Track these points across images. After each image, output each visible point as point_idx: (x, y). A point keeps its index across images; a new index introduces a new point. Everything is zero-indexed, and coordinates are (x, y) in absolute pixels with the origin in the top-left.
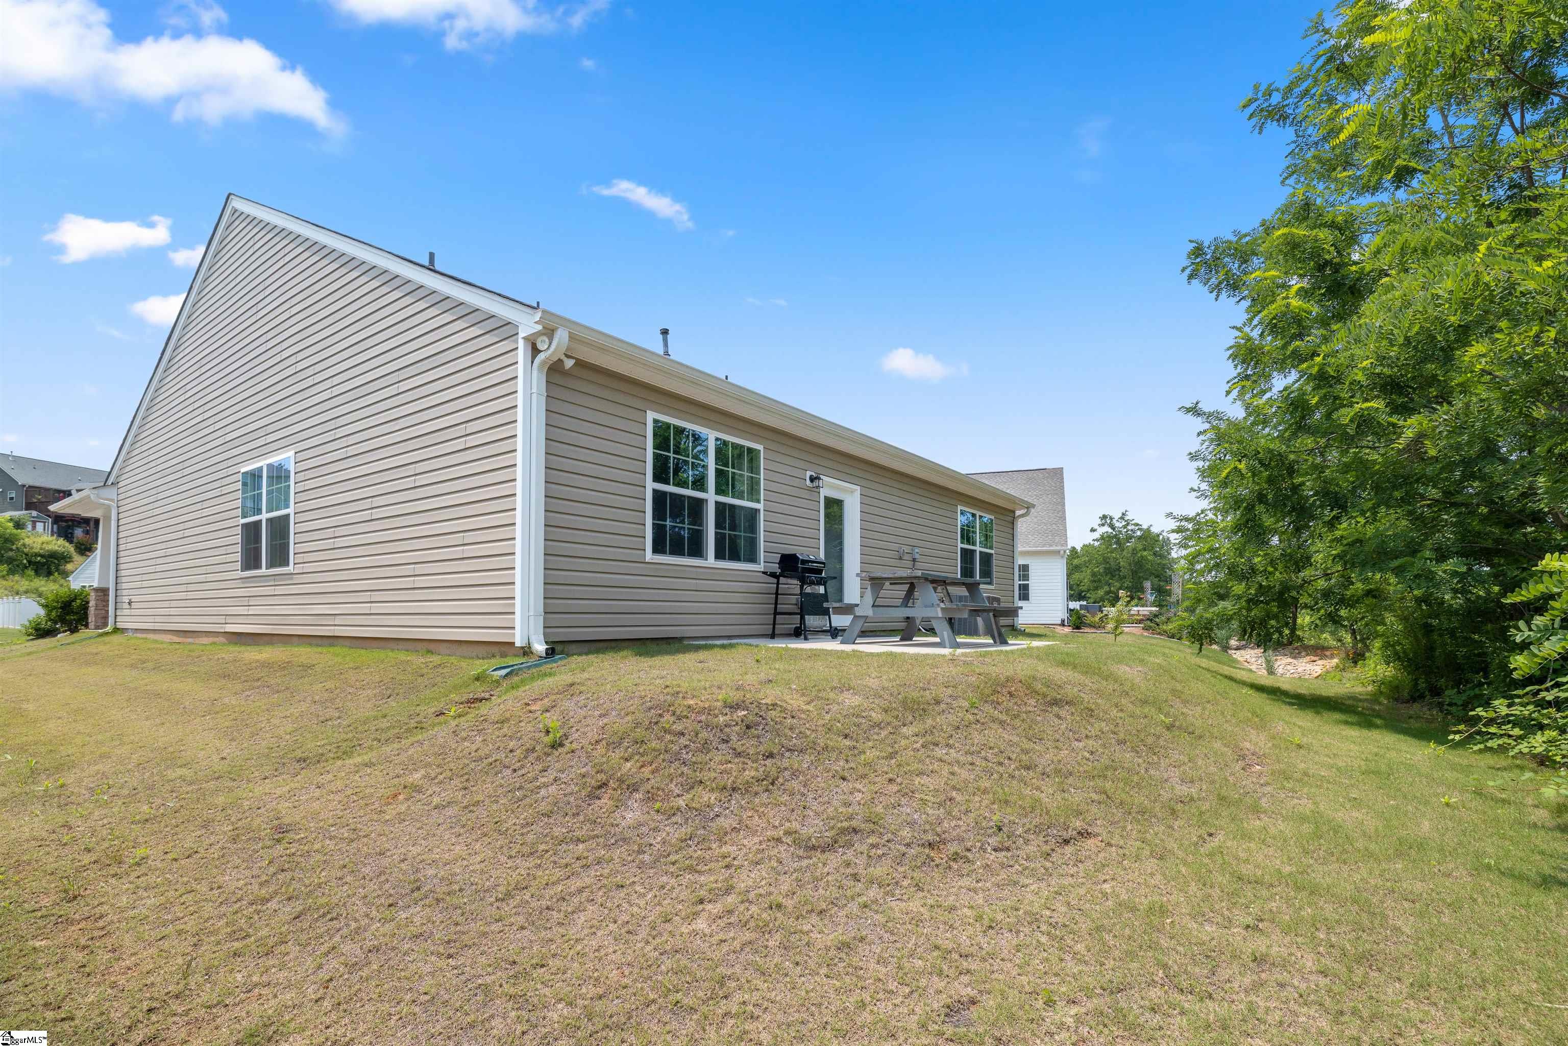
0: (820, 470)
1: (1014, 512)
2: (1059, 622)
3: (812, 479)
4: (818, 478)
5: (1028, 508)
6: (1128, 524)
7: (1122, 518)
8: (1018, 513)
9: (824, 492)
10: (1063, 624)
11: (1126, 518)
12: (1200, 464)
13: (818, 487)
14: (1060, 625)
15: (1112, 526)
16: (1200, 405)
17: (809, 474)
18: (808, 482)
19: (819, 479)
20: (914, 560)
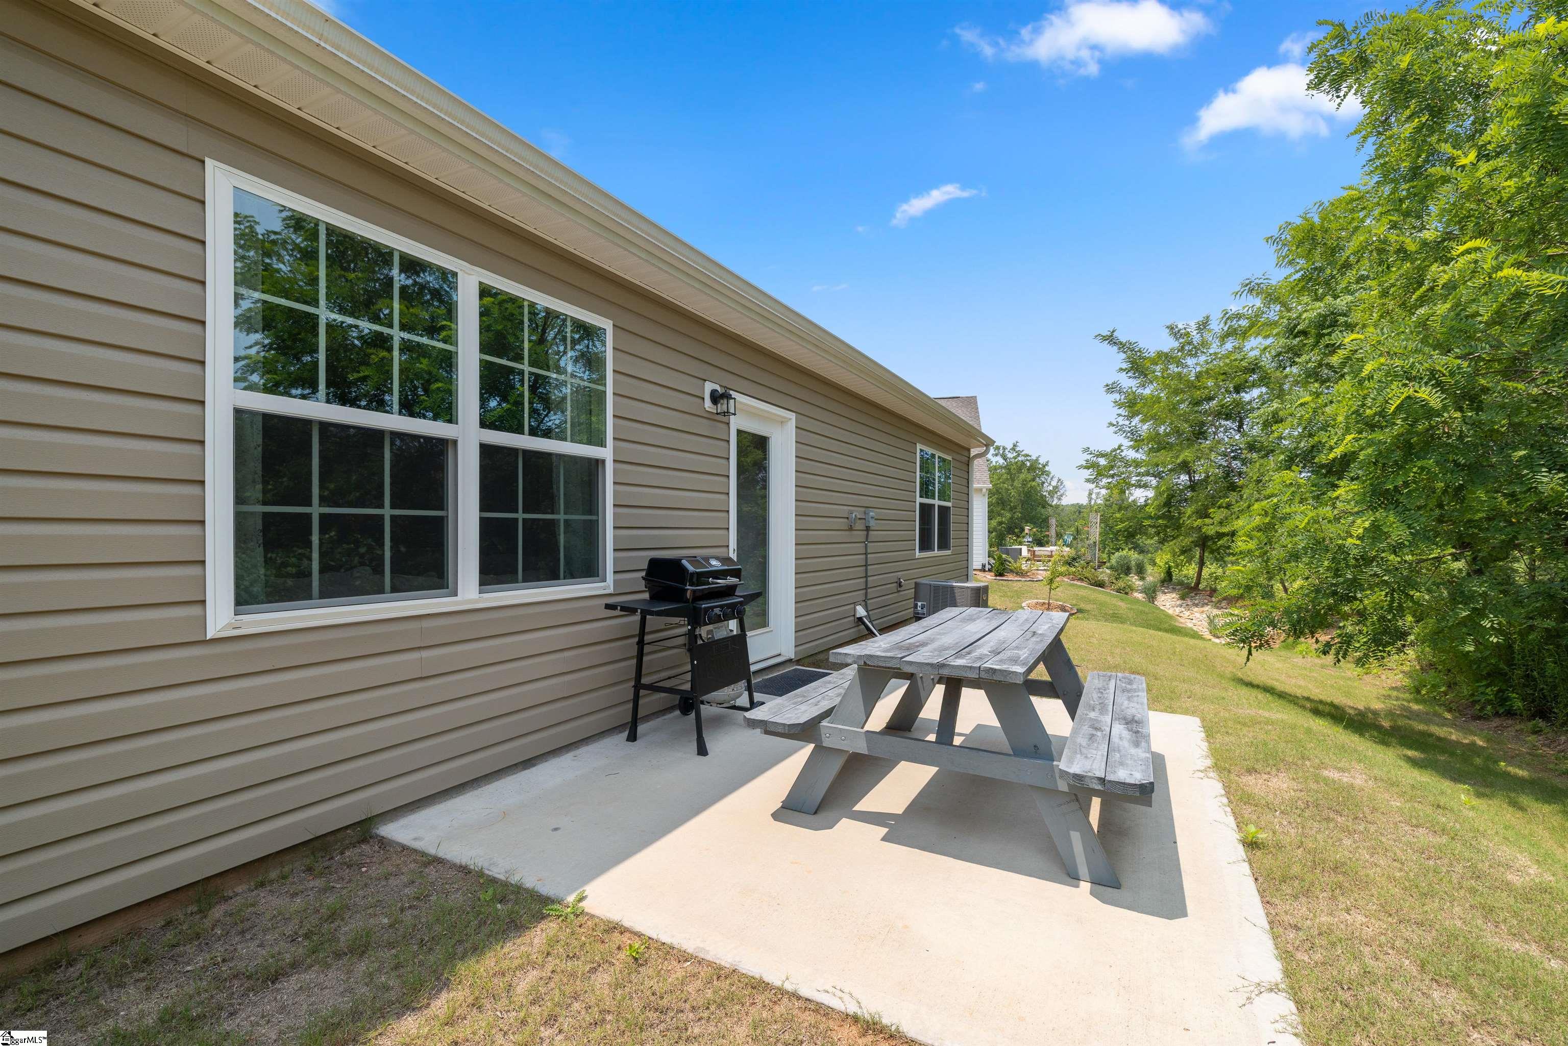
0: (730, 381)
1: (969, 450)
2: (980, 567)
3: (716, 398)
4: (726, 396)
5: (986, 446)
6: (1018, 455)
7: (1013, 449)
8: (974, 452)
9: (736, 423)
10: (983, 570)
11: (1017, 449)
12: (1117, 396)
13: (726, 413)
14: (980, 570)
15: (1004, 457)
16: (1115, 334)
17: (709, 387)
18: (708, 404)
19: (729, 397)
20: (868, 529)
